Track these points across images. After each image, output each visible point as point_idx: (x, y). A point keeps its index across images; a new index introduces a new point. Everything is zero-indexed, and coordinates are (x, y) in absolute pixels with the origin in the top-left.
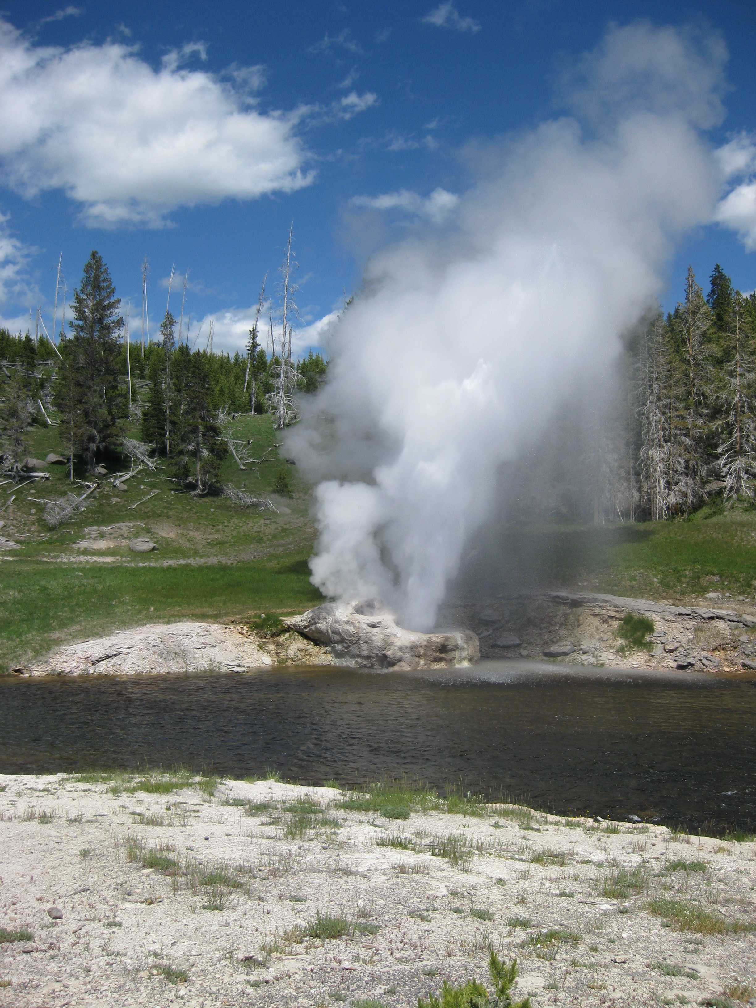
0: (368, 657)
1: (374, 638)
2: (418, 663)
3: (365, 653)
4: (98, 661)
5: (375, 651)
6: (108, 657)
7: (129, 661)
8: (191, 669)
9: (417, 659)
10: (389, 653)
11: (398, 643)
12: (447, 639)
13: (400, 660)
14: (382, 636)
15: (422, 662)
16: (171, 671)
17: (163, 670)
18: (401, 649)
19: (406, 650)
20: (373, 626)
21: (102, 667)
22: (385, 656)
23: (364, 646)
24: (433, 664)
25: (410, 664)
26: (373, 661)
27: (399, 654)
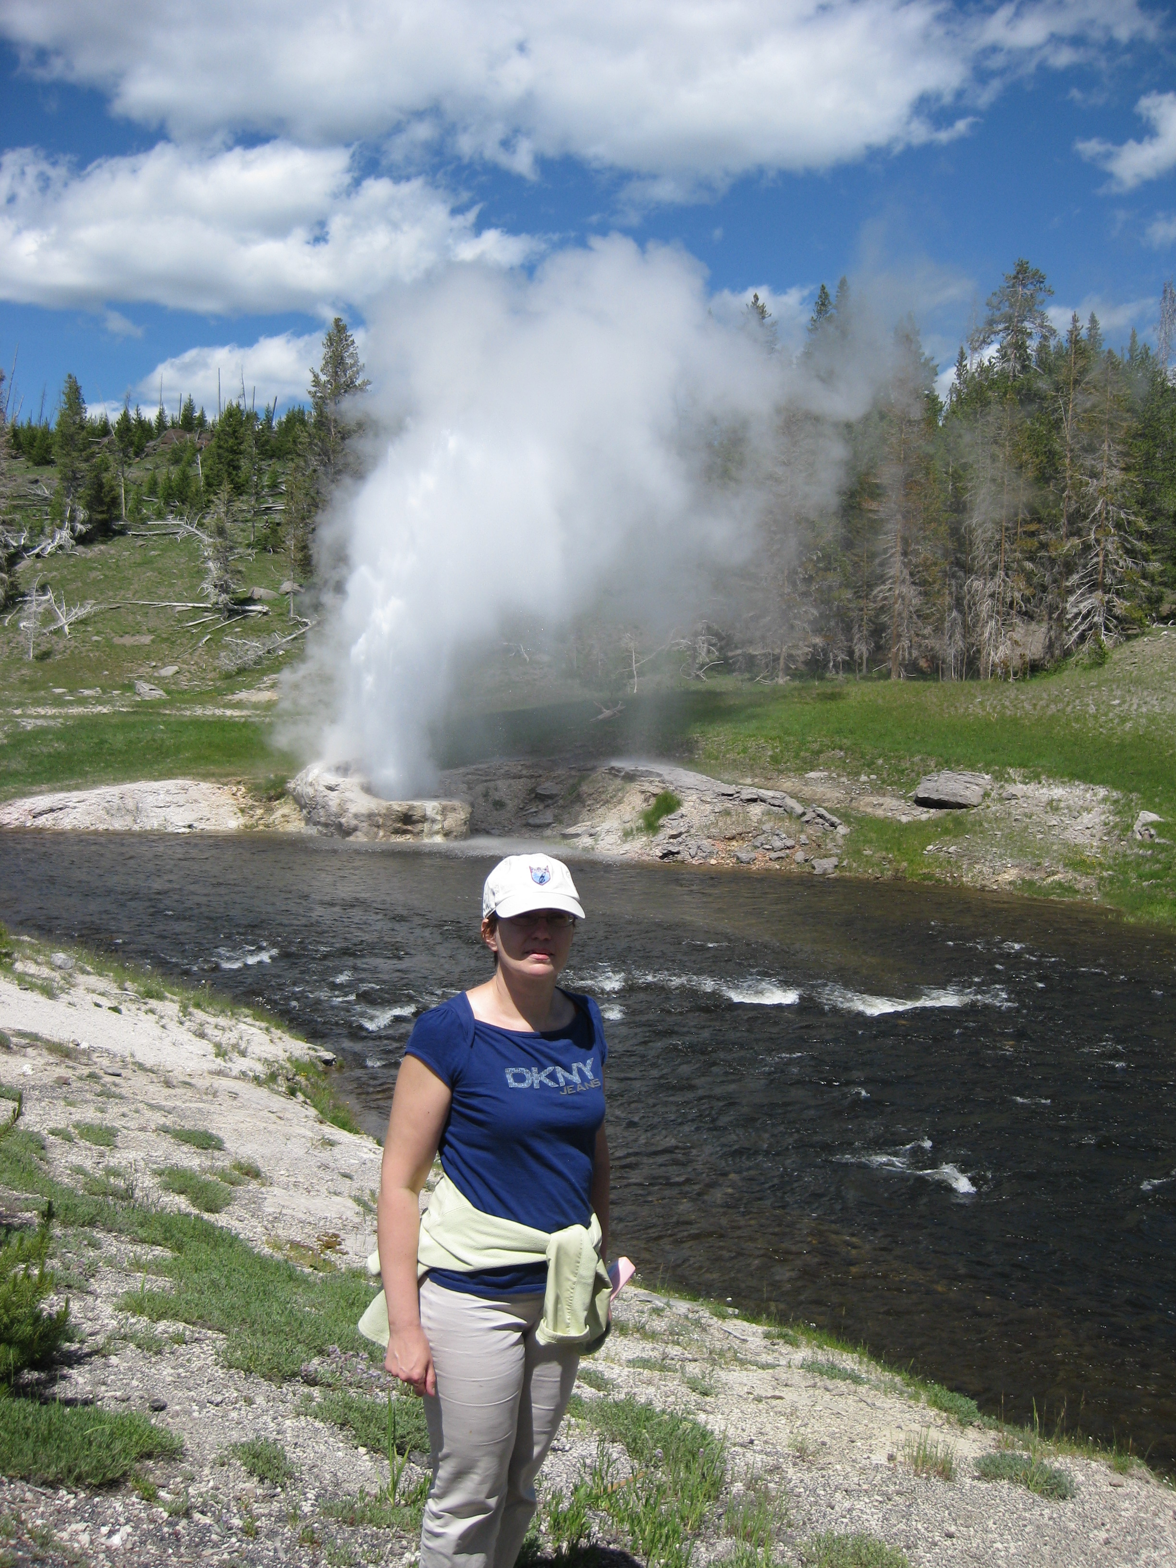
0: (326, 825)
1: (331, 803)
2: (377, 834)
3: (323, 819)
4: (40, 814)
5: (332, 818)
6: (52, 810)
7: (71, 816)
8: (136, 828)
9: (376, 829)
10: (343, 820)
11: (353, 809)
12: (412, 808)
13: (355, 829)
14: (338, 801)
15: (381, 833)
16: (111, 828)
17: (101, 827)
18: (356, 816)
19: (362, 818)
20: (331, 789)
21: (41, 821)
22: (340, 825)
23: (322, 812)
24: (393, 836)
25: (366, 834)
26: (332, 829)
27: (354, 822)
